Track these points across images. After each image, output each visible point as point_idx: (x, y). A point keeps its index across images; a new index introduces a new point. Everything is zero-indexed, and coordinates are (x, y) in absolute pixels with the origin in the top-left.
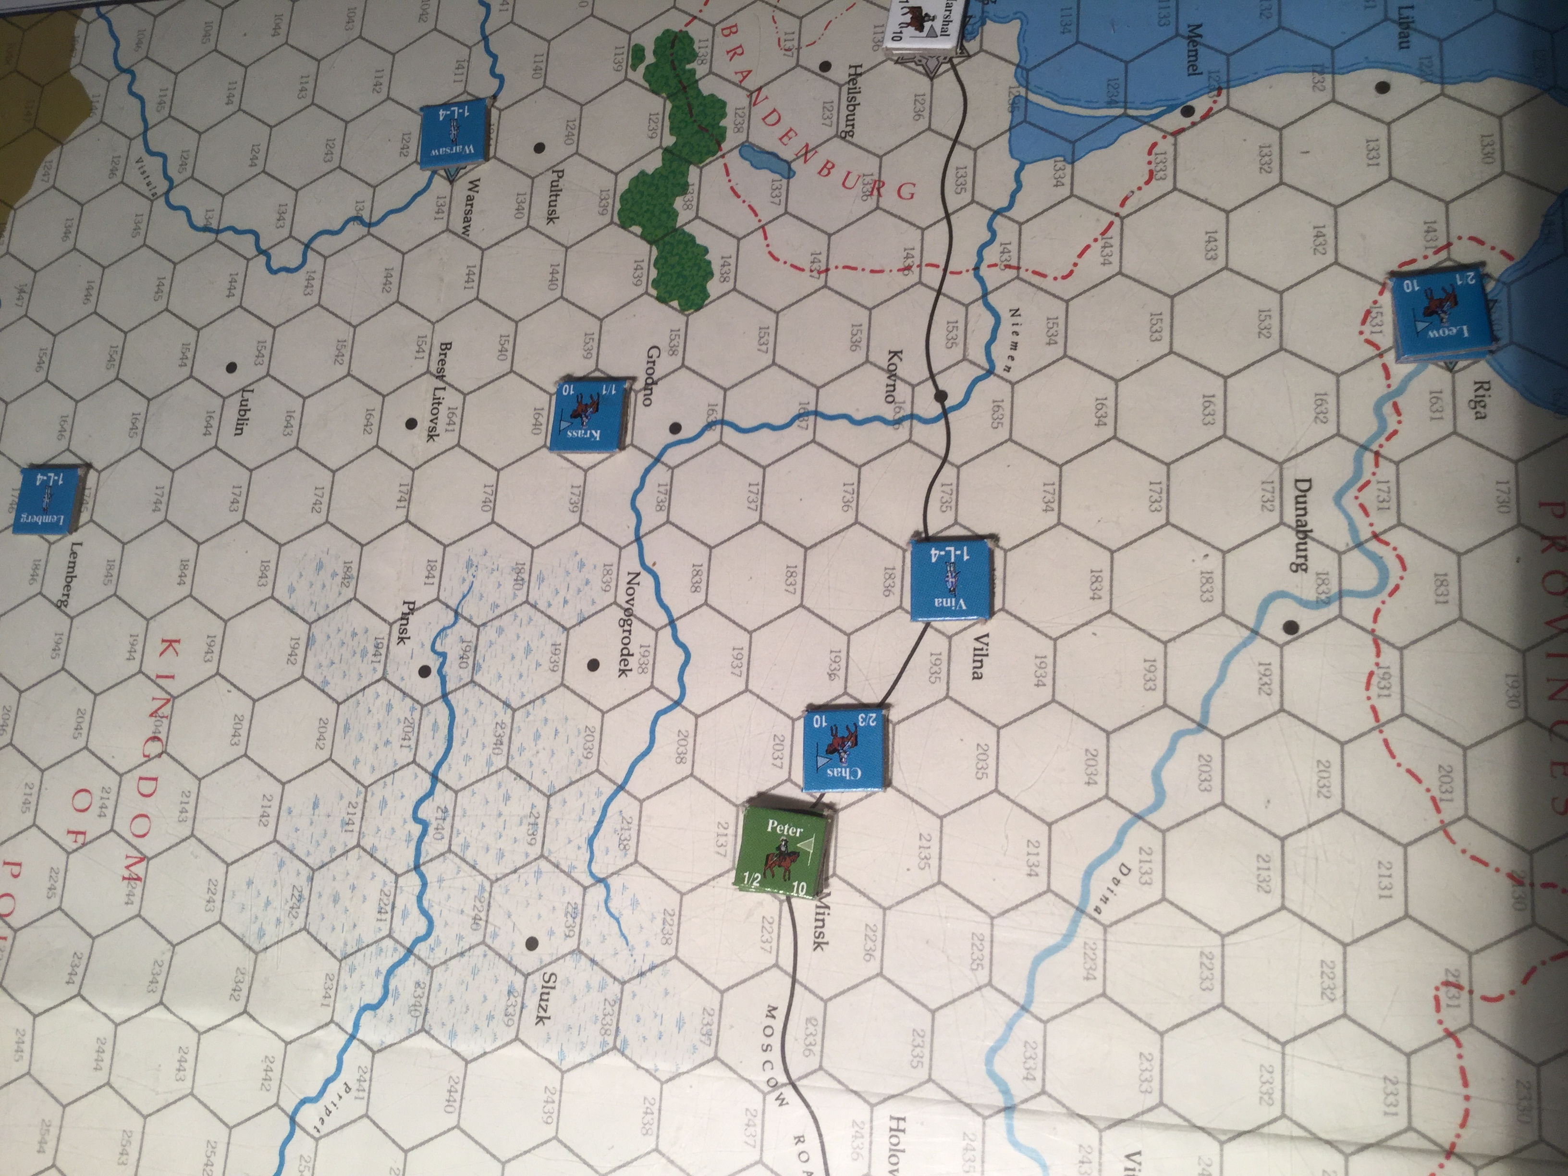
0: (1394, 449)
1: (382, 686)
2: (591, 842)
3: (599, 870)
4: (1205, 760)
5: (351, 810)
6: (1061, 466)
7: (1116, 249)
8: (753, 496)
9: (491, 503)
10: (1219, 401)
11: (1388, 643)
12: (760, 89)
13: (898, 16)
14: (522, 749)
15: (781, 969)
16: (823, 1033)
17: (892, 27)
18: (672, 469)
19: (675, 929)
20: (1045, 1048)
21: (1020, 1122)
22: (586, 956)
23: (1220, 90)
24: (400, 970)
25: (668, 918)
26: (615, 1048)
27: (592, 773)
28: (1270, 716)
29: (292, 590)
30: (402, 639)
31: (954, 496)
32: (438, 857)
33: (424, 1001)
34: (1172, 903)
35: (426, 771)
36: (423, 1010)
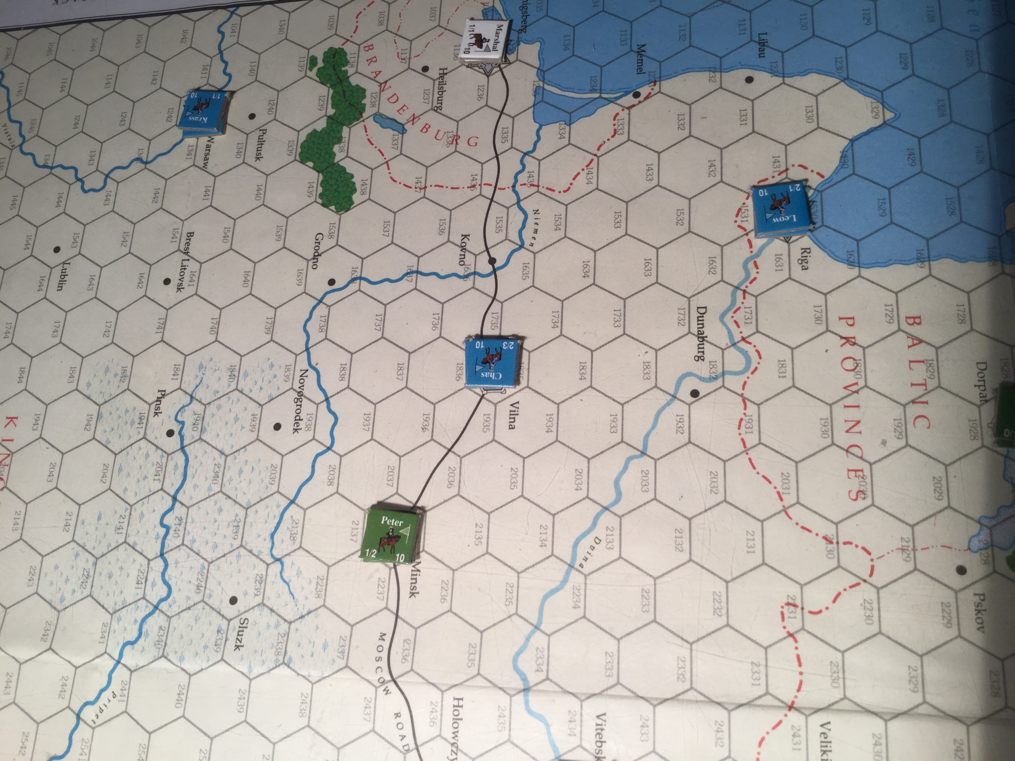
0: (753, 289)
1: (143, 442)
2: (272, 536)
3: (277, 553)
4: (645, 474)
5: (122, 520)
6: (562, 301)
7: (595, 175)
8: (378, 322)
9: (215, 329)
10: (654, 262)
11: (751, 401)
12: (386, 82)
13: (467, 39)
14: (231, 480)
15: (389, 610)
16: (414, 648)
17: (464, 45)
18: (329, 306)
19: (324, 588)
20: (549, 651)
21: (532, 697)
22: (267, 607)
23: (655, 82)
24: (150, 620)
25: (320, 582)
26: (284, 663)
27: (275, 493)
28: (682, 446)
29: (89, 385)
30: (156, 414)
31: (499, 320)
32: (176, 548)
33: (164, 638)
34: (625, 560)
35: (169, 495)
36: (163, 644)
